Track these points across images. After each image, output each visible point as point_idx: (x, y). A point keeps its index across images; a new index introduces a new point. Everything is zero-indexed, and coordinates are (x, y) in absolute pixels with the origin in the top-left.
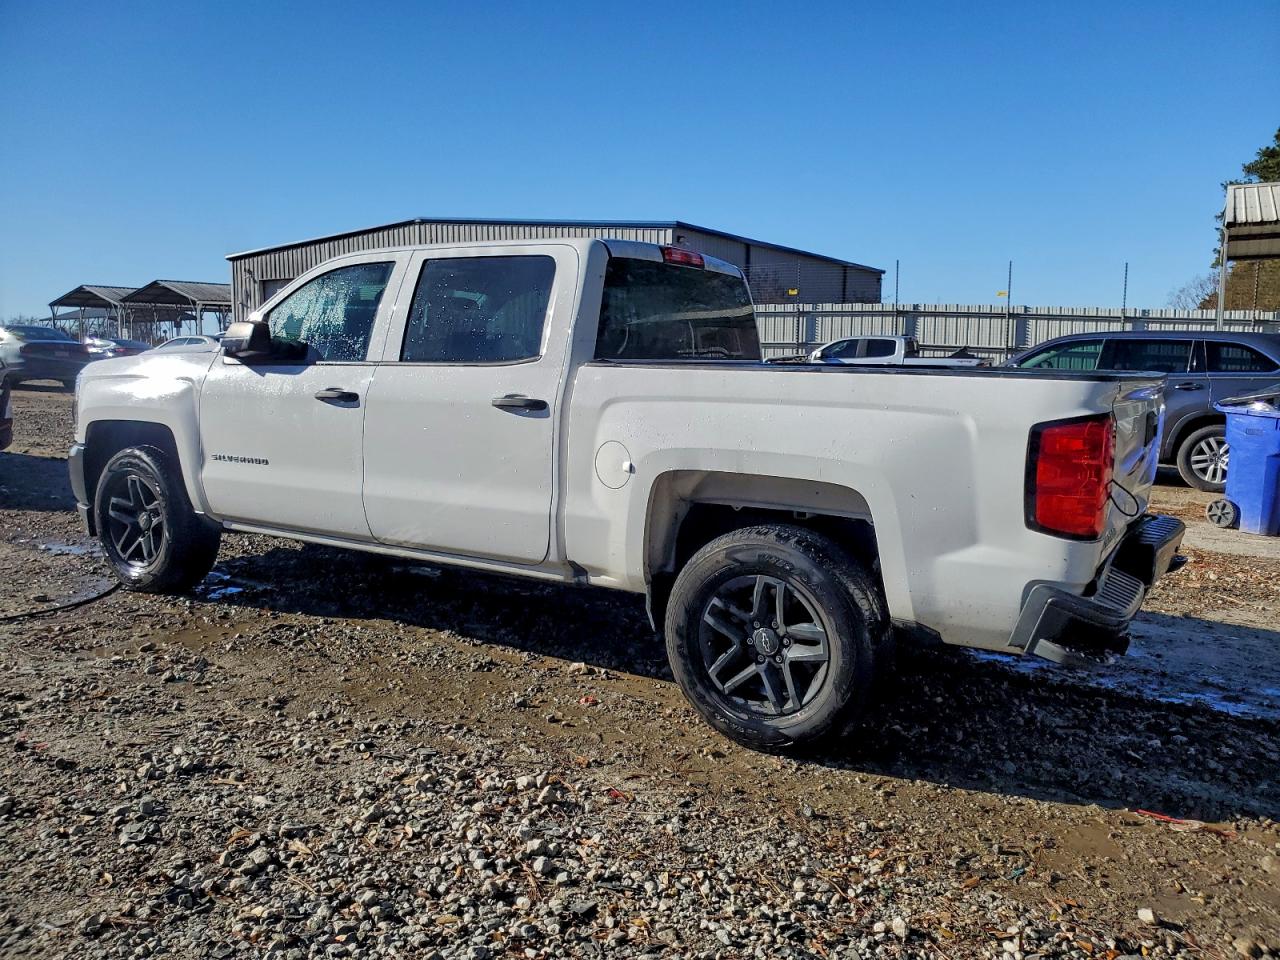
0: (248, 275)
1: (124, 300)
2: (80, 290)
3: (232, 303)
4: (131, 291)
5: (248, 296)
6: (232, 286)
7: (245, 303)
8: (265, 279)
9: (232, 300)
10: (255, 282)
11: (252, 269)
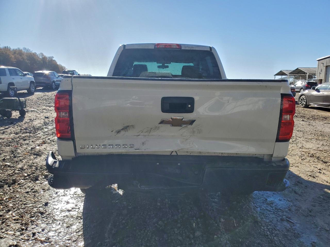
0: (322, 64)
1: (290, 74)
2: (281, 71)
3: (317, 73)
4: (292, 71)
5: (321, 71)
6: (317, 69)
7: (320, 73)
8: (327, 65)
9: (317, 72)
10: (324, 66)
11: (324, 63)
